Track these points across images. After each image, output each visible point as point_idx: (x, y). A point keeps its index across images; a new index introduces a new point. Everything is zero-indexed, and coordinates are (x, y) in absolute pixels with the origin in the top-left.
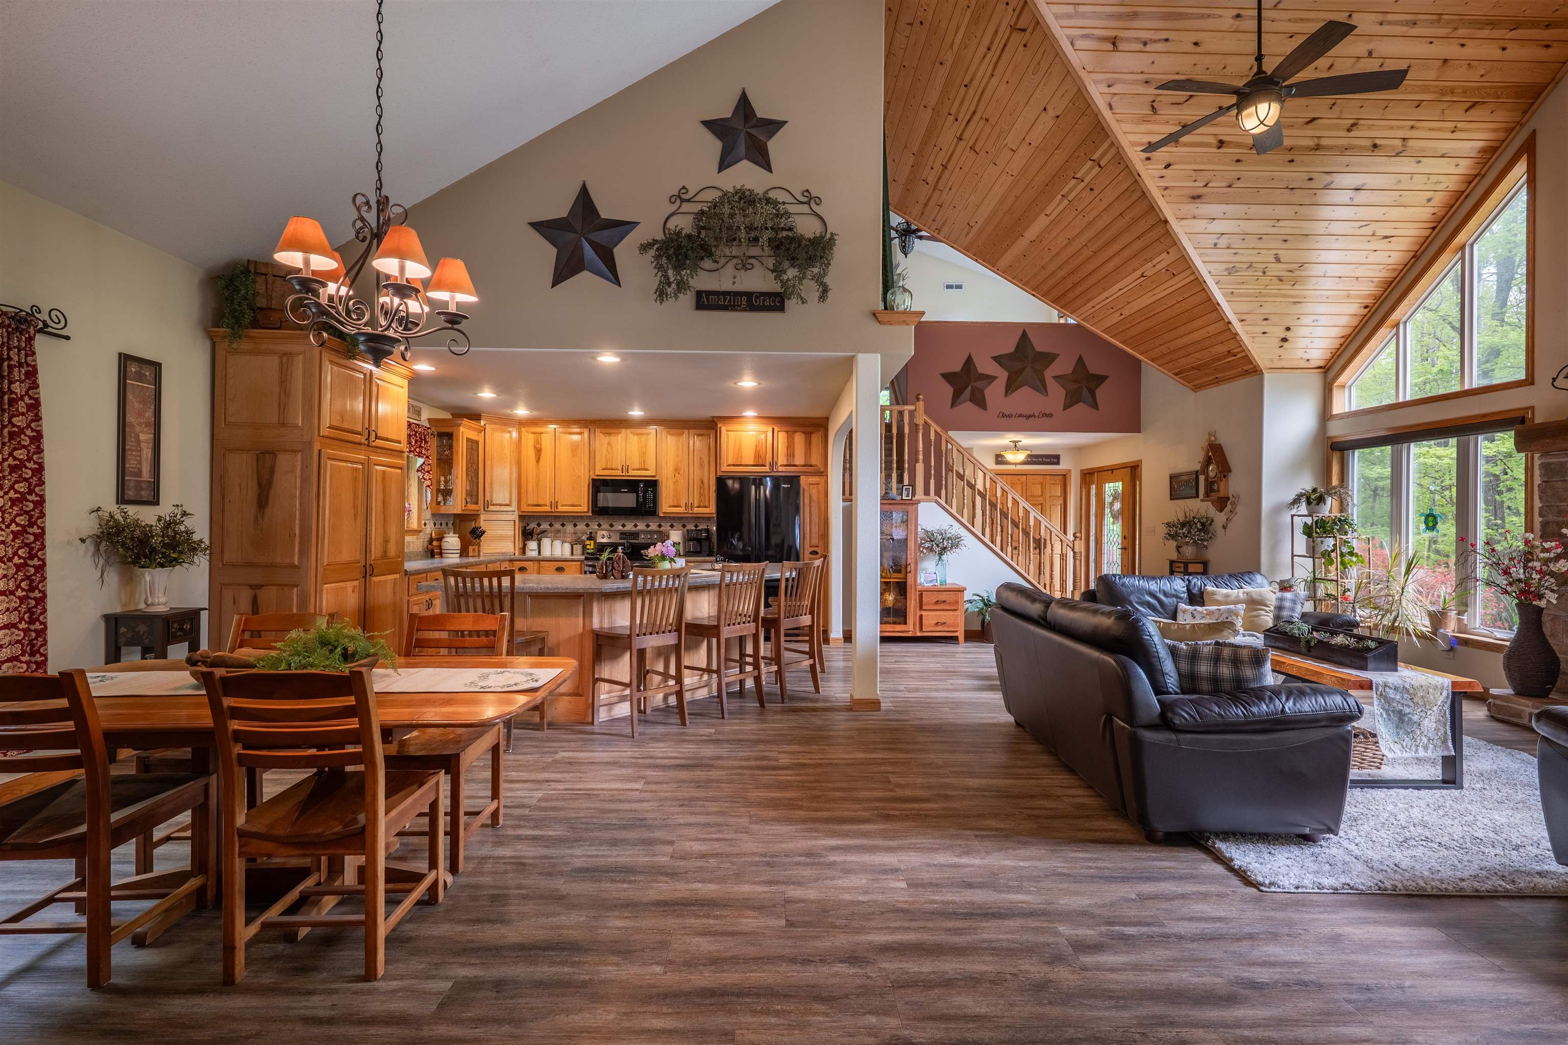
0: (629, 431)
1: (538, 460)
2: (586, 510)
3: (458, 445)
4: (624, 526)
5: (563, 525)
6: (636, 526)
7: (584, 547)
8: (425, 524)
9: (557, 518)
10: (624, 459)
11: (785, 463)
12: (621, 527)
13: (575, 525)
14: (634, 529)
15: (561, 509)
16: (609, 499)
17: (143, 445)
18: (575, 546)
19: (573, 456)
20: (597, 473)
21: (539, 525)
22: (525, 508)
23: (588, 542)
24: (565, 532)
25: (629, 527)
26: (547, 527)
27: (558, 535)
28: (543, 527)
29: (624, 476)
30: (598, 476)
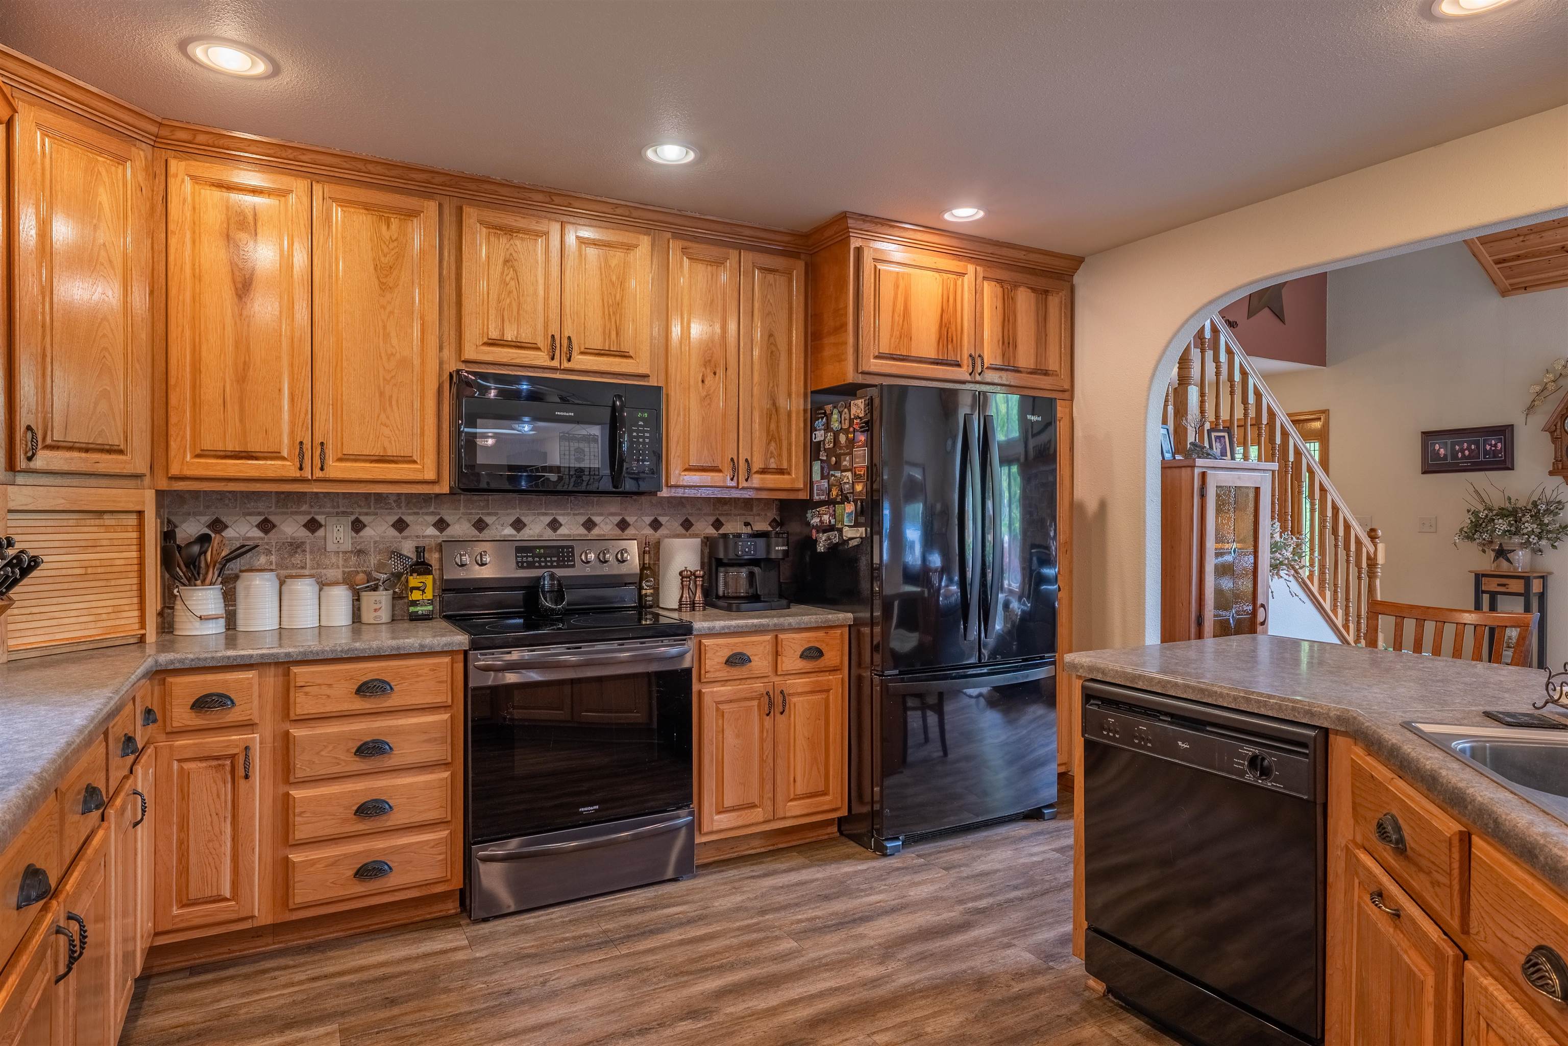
2: (430, 475)
4: (518, 525)
5: (313, 525)
6: (554, 525)
10: (554, 315)
12: (509, 531)
13: (358, 526)
14: (549, 534)
15: (335, 469)
16: (509, 440)
18: (368, 599)
19: (384, 288)
20: (470, 353)
21: (218, 525)
22: (186, 464)
23: (413, 581)
24: (324, 550)
26: (257, 533)
27: (297, 559)
28: (229, 533)
29: (554, 369)
30: (466, 362)
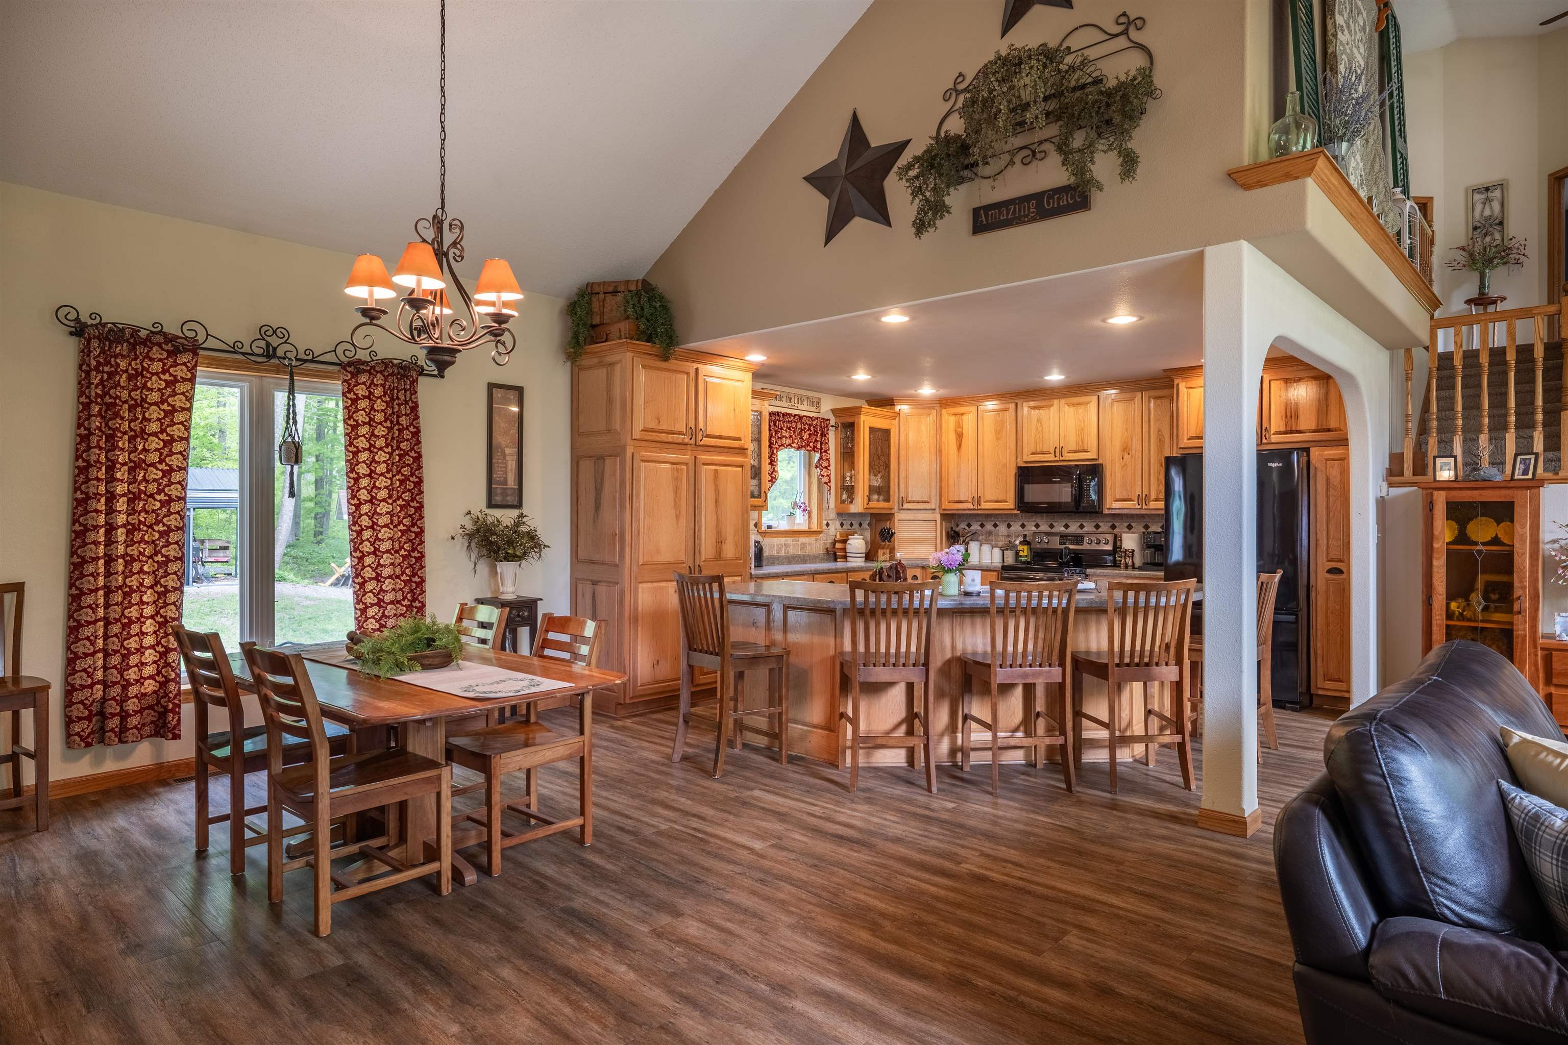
0: (1063, 401)
1: (959, 447)
2: (1012, 507)
3: (859, 436)
4: (1066, 526)
5: (995, 526)
6: (1082, 527)
7: (1017, 553)
8: (828, 525)
9: (988, 516)
10: (1057, 439)
11: (1283, 429)
12: (1063, 529)
13: (1009, 526)
14: (1079, 531)
15: (985, 505)
16: (1036, 493)
17: (508, 458)
18: (1006, 552)
19: (998, 439)
20: (1025, 459)
21: (969, 525)
22: (946, 505)
23: (1020, 548)
24: (998, 535)
25: (1074, 528)
26: (979, 528)
27: (990, 538)
28: (972, 528)
29: (1057, 461)
30: (1026, 462)
